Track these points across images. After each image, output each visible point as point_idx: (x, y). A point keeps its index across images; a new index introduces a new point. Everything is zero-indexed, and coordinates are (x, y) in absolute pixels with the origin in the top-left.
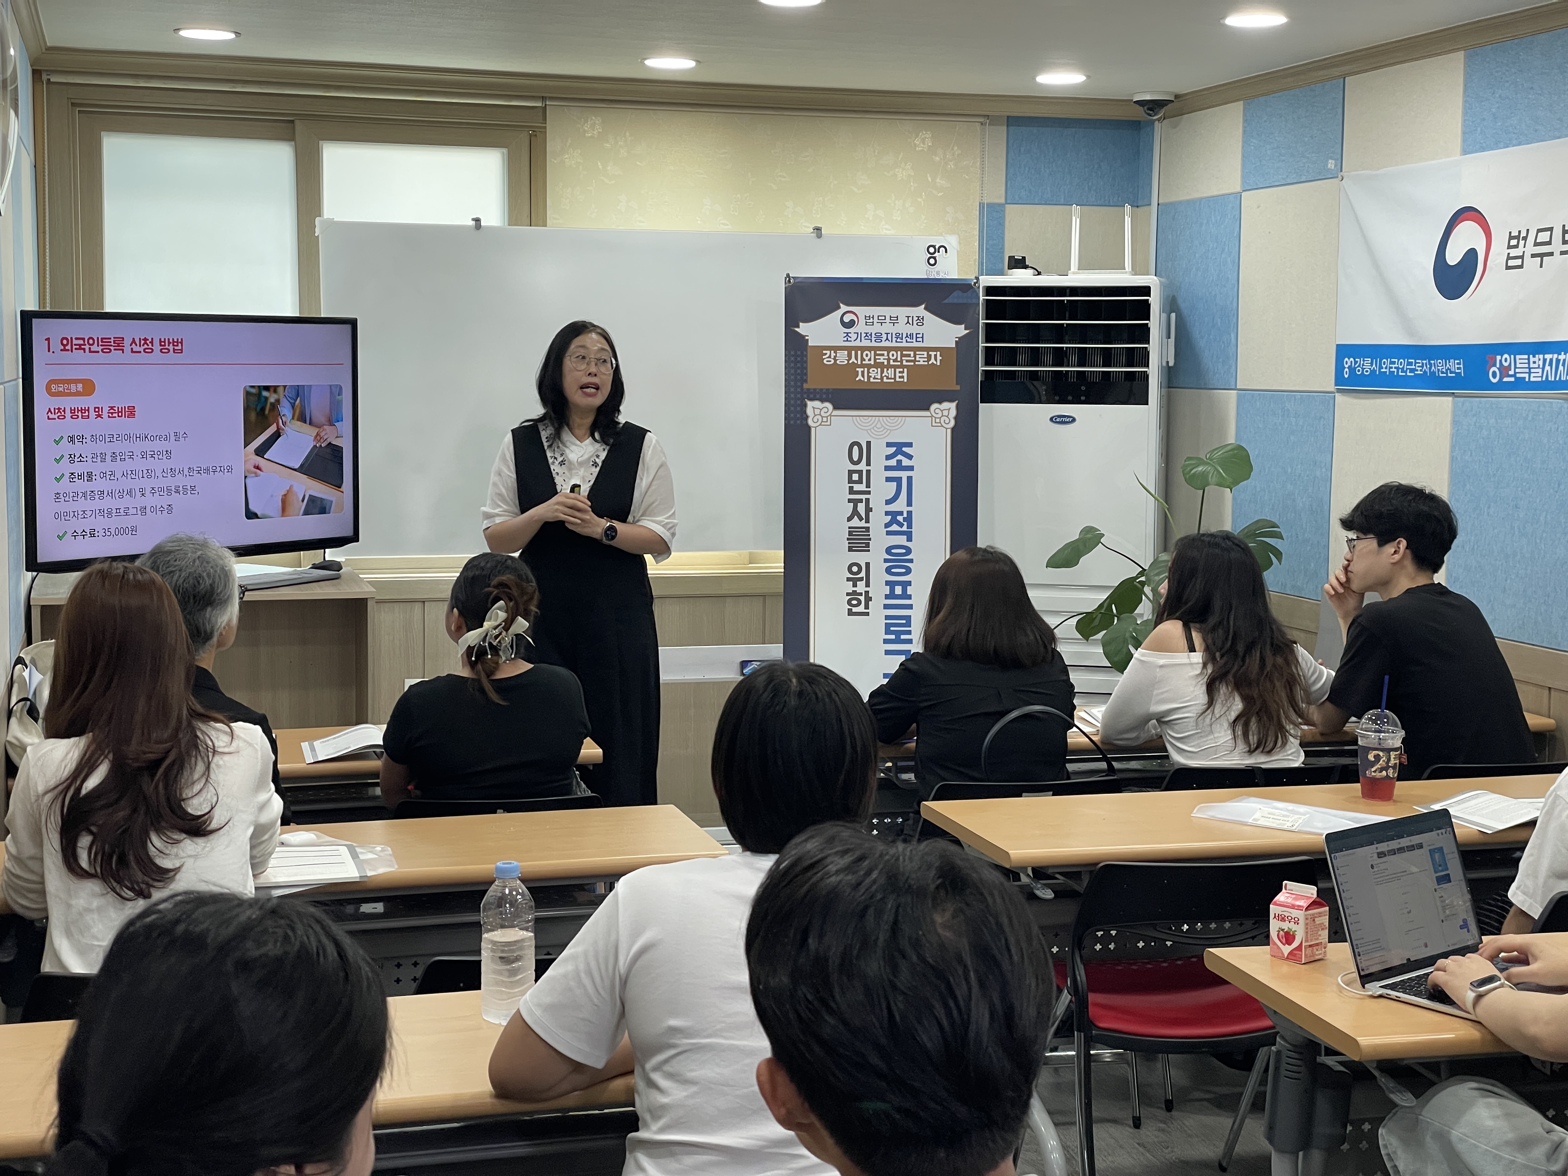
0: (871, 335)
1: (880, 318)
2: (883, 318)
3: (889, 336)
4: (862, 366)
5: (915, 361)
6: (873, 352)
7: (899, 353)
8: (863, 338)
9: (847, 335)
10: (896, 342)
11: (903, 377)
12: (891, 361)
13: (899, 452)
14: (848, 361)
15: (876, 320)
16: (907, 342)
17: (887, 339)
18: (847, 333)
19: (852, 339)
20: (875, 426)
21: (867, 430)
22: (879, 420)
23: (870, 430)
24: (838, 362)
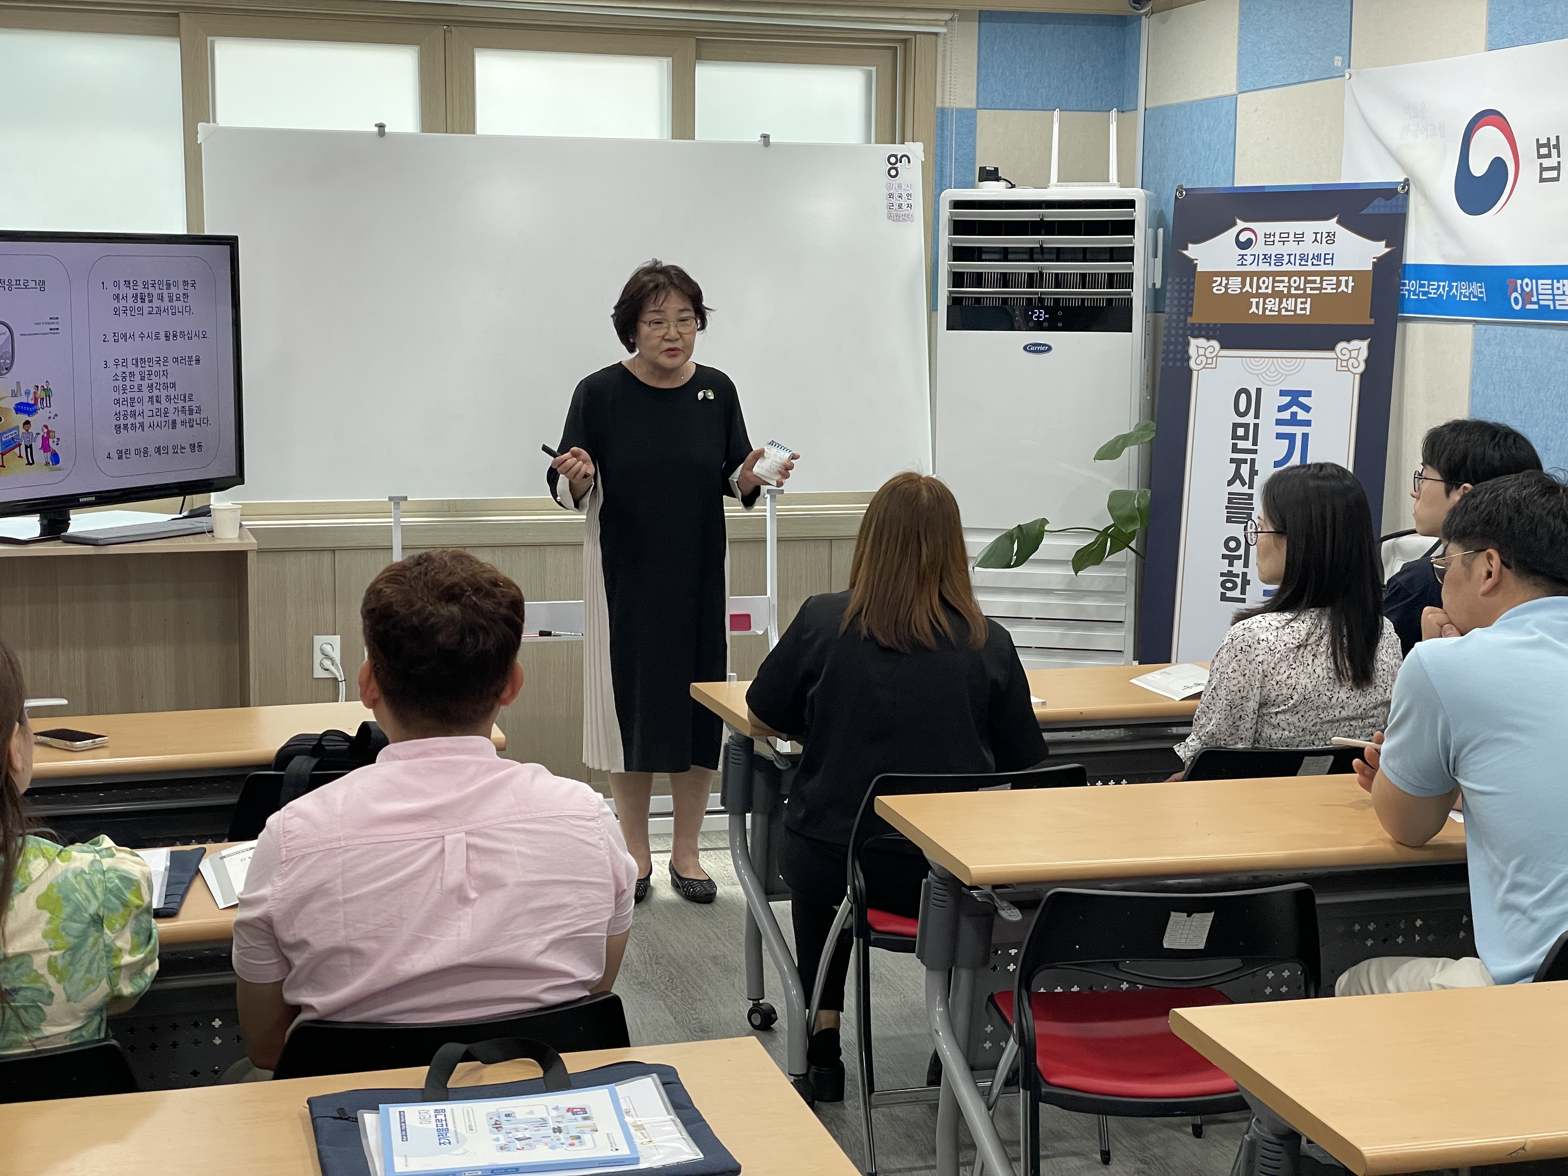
0: (1270, 257)
1: (1282, 235)
2: (1286, 235)
3: (1292, 257)
4: (1258, 295)
5: (1320, 289)
6: (1271, 278)
7: (1302, 278)
8: (1260, 261)
9: (1243, 258)
10: (1300, 265)
11: (1305, 309)
12: (1293, 289)
13: (1295, 402)
14: (1241, 289)
15: (1277, 238)
16: (1313, 264)
17: (1289, 262)
18: (1243, 255)
19: (1248, 263)
20: (1268, 370)
21: (1257, 375)
22: (1273, 363)
23: (1261, 374)
24: (1230, 291)
